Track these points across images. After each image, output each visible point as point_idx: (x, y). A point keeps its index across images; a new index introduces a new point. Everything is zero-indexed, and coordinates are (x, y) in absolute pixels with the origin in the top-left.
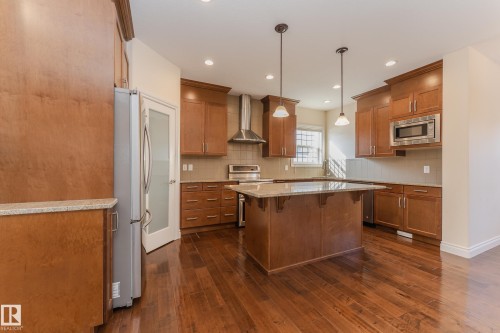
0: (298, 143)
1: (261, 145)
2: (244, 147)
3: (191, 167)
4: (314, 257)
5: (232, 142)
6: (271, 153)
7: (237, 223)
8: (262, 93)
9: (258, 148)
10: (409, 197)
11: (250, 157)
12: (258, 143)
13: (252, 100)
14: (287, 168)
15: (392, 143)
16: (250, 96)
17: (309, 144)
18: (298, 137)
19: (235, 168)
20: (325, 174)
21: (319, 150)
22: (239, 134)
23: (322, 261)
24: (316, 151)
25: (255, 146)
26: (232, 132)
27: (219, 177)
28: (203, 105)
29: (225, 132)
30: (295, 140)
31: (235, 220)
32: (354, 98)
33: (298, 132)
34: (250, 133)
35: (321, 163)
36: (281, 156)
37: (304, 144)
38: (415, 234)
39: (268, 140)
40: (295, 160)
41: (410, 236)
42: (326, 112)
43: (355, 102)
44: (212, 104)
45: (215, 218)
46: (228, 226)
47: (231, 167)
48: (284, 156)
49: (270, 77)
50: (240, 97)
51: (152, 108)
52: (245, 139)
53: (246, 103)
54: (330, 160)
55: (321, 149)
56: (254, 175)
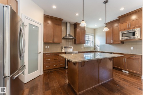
1: (73, 40)
2: (68, 40)
3: (49, 47)
4: (96, 84)
5: (64, 38)
6: (77, 42)
7: (65, 67)
8: (74, 21)
9: (73, 41)
10: (128, 58)
11: (70, 43)
12: (72, 39)
13: (71, 24)
14: (82, 47)
15: (120, 39)
16: (70, 23)
17: (89, 39)
18: (86, 37)
19: (65, 47)
20: (95, 50)
21: (92, 42)
22: (66, 36)
23: (99, 86)
24: (91, 42)
25: (72, 40)
26: (63, 35)
27: (59, 51)
28: (53, 25)
29: (61, 35)
30: (85, 38)
31: (64, 66)
33: (86, 35)
34: (70, 35)
35: (93, 46)
36: (80, 43)
38: (129, 72)
39: (76, 38)
40: (85, 45)
41: (128, 72)
42: (95, 29)
44: (56, 24)
45: (57, 66)
46: (62, 68)
47: (63, 47)
48: (81, 43)
49: (77, 14)
50: (66, 23)
52: (68, 37)
53: (68, 25)
54: (96, 45)
55: (93, 41)
56: (71, 50)
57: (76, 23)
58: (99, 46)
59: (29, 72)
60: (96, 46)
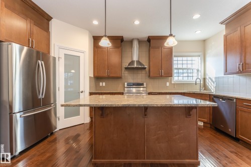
0: (175, 66)
3: (104, 84)
5: (127, 68)
6: (152, 74)
11: (140, 77)
14: (168, 84)
18: (175, 62)
19: (128, 84)
29: (120, 63)
32: (222, 23)
33: (175, 59)
34: (138, 62)
37: (180, 66)
42: (204, 41)
43: (224, 26)
47: (126, 83)
48: (162, 76)
49: (137, 22)
51: (66, 53)
52: (136, 66)
53: (135, 44)
54: (207, 77)
55: (200, 69)
56: (142, 89)
57: (149, 37)
58: (214, 80)
59: (67, 116)
60: (207, 81)
